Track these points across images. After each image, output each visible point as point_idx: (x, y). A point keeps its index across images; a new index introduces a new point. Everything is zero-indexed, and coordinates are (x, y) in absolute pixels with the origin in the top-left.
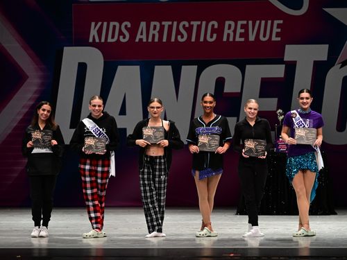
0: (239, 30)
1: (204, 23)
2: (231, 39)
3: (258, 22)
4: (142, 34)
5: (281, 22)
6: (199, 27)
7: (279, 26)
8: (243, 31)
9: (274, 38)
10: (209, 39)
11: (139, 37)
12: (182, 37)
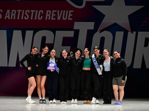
0: (53, 15)
1: (37, 11)
2: (49, 19)
3: (62, 11)
4: (8, 15)
5: (73, 11)
6: (34, 13)
7: (71, 13)
8: (55, 15)
9: (69, 19)
10: (39, 19)
11: (6, 17)
12: (27, 17)
